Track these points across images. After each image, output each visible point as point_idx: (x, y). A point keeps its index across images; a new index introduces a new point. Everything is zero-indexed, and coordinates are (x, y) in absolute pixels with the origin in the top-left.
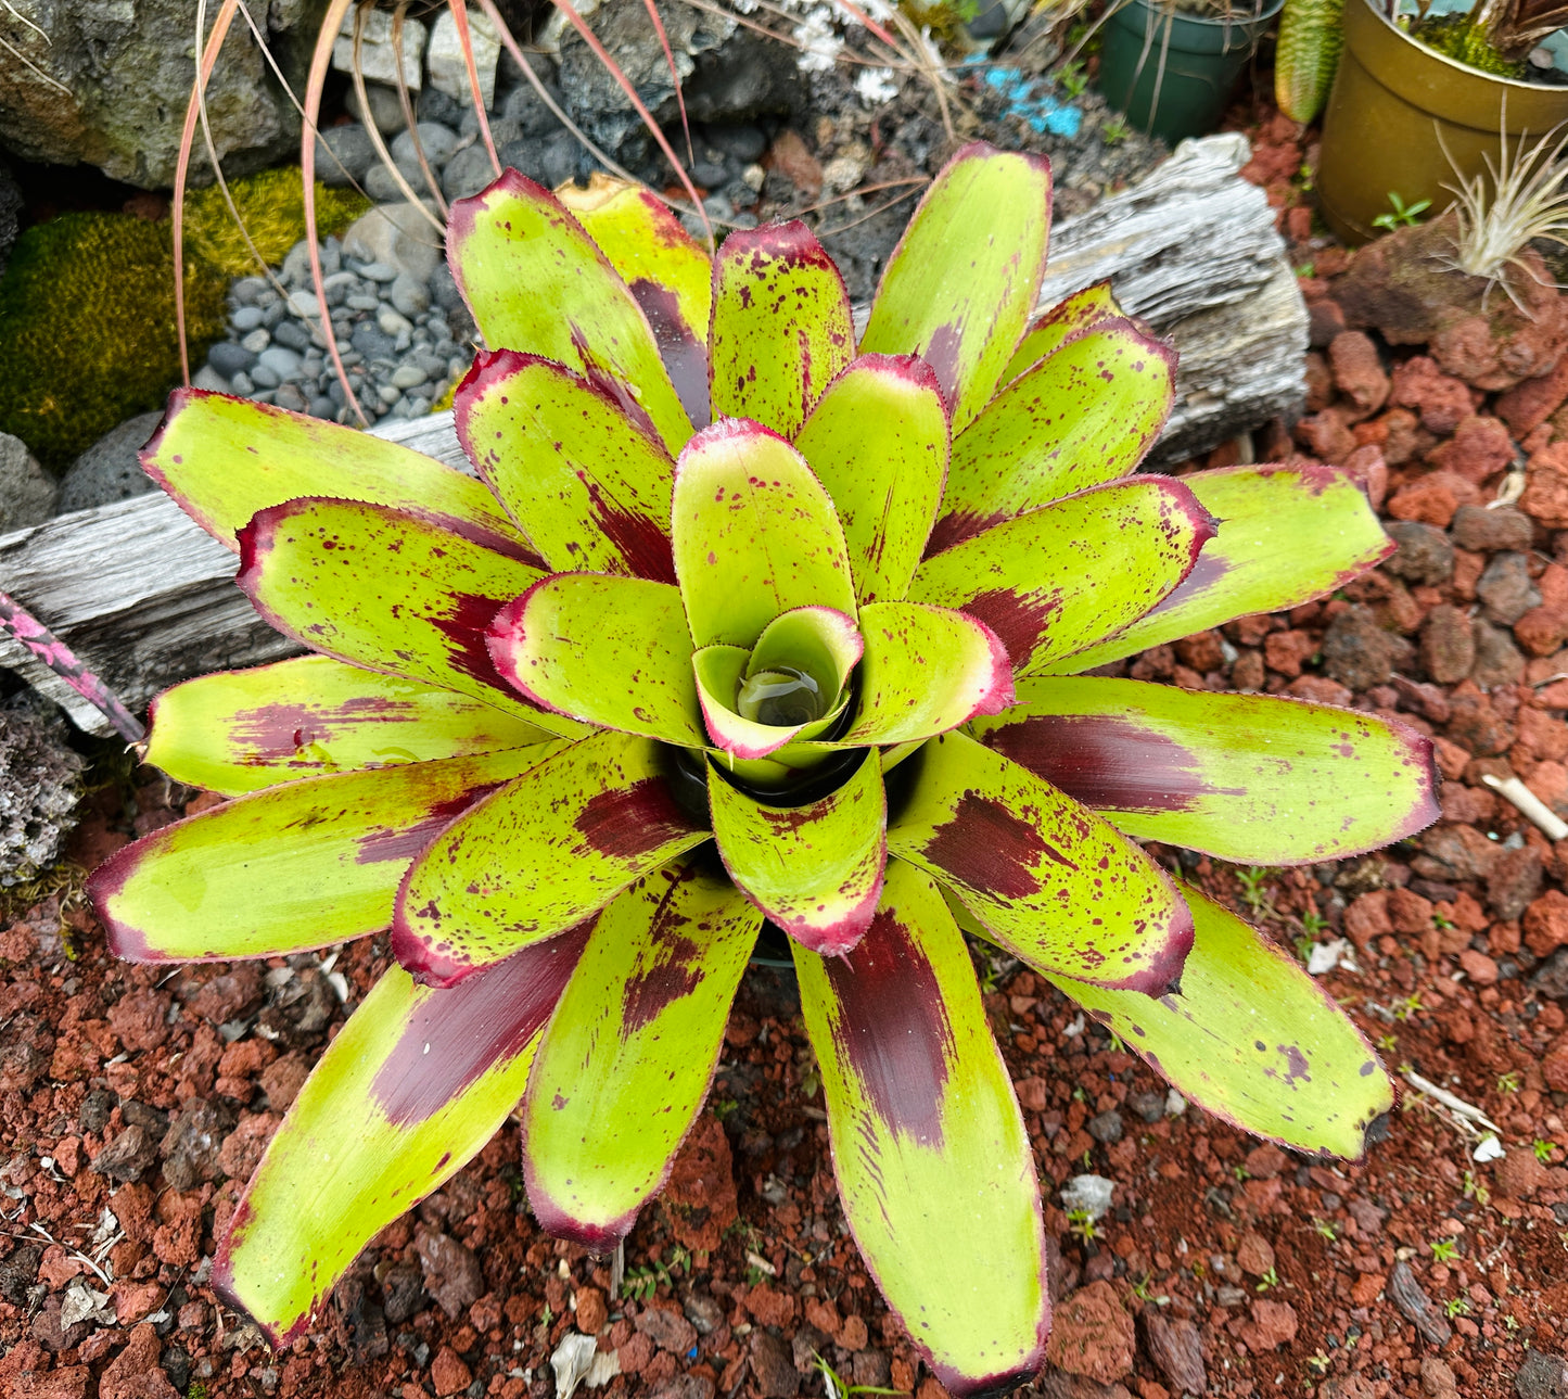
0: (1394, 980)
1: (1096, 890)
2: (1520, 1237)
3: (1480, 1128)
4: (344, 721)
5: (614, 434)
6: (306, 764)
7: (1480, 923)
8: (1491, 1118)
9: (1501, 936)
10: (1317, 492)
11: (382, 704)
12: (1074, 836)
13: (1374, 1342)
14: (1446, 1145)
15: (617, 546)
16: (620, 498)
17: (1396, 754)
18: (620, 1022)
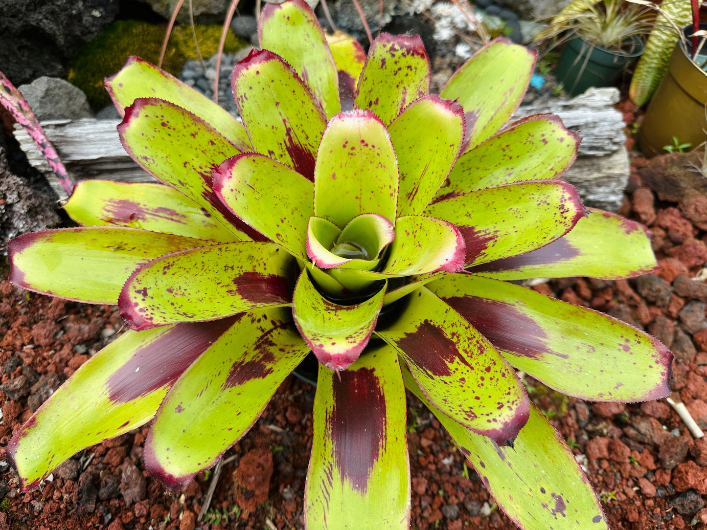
0: (604, 481)
1: (481, 382)
4: (154, 215)
5: (305, 106)
7: (652, 465)
9: (661, 475)
10: (628, 232)
11: (173, 213)
12: (475, 352)
15: (292, 161)
16: (300, 139)
17: (653, 356)
18: (224, 381)
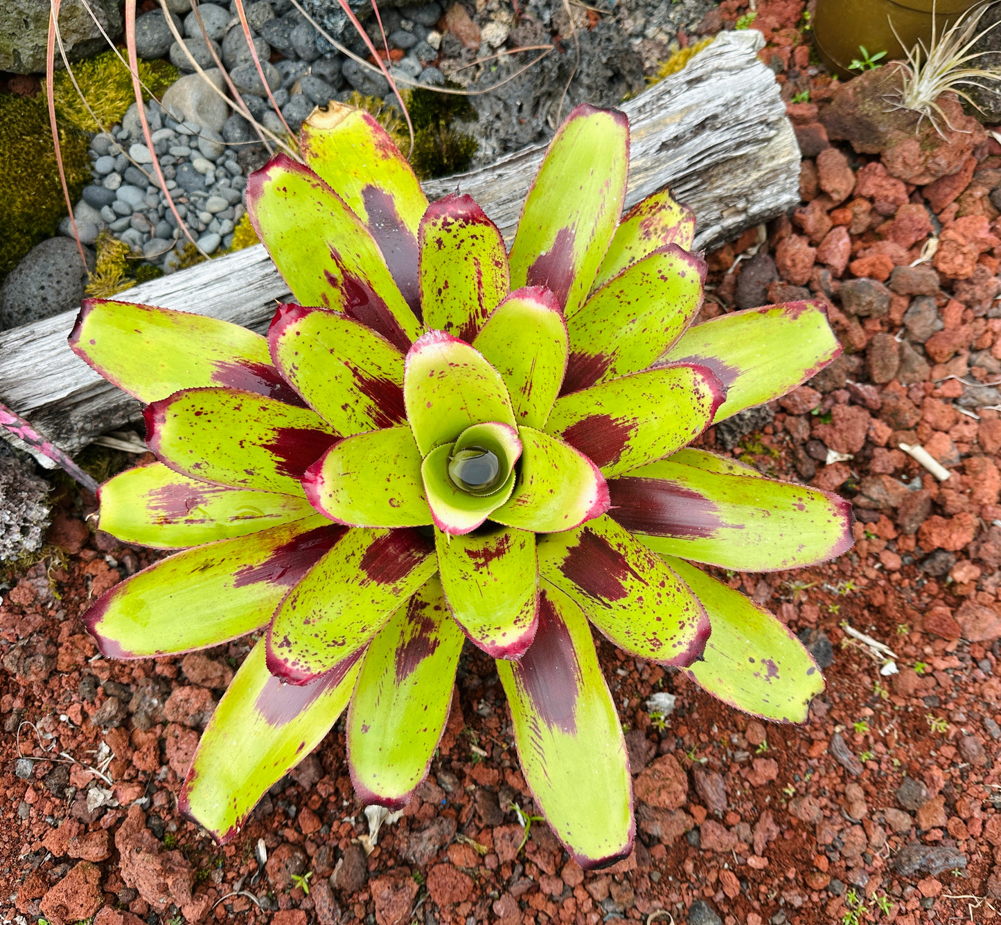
0: (839, 570)
1: (658, 599)
2: (904, 715)
3: (886, 656)
4: (214, 492)
5: (365, 340)
6: (195, 522)
7: (891, 534)
8: (892, 650)
9: (904, 542)
10: (795, 317)
12: (646, 566)
13: (820, 776)
14: (866, 666)
15: (371, 398)
16: (371, 372)
17: (829, 510)
18: (394, 676)
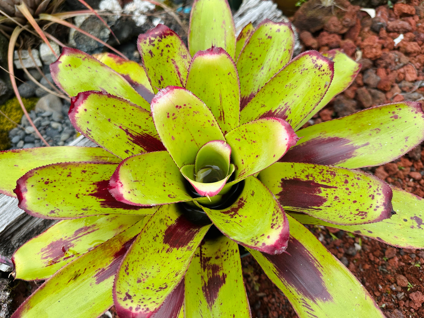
1: (348, 192)
4: (76, 238)
5: (126, 110)
6: (69, 257)
7: (410, 164)
9: (417, 165)
11: (86, 228)
12: (330, 177)
15: (141, 147)
17: (412, 111)
